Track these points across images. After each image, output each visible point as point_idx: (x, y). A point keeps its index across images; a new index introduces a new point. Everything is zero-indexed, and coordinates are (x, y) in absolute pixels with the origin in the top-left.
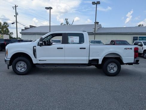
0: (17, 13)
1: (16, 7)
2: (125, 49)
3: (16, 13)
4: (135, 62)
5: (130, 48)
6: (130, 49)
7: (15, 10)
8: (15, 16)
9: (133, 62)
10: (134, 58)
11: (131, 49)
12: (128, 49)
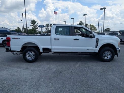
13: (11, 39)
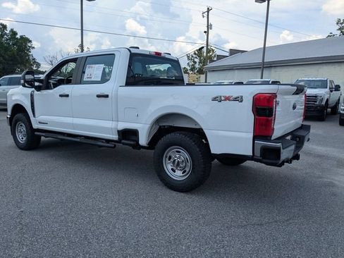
0: (211, 25)
1: (209, 10)
2: (214, 99)
3: (208, 27)
4: (258, 154)
5: (235, 96)
6: (236, 99)
7: (206, 18)
8: (205, 32)
9: (250, 153)
10: (251, 135)
11: (239, 99)
12: (227, 99)
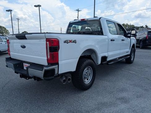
13: (62, 44)
